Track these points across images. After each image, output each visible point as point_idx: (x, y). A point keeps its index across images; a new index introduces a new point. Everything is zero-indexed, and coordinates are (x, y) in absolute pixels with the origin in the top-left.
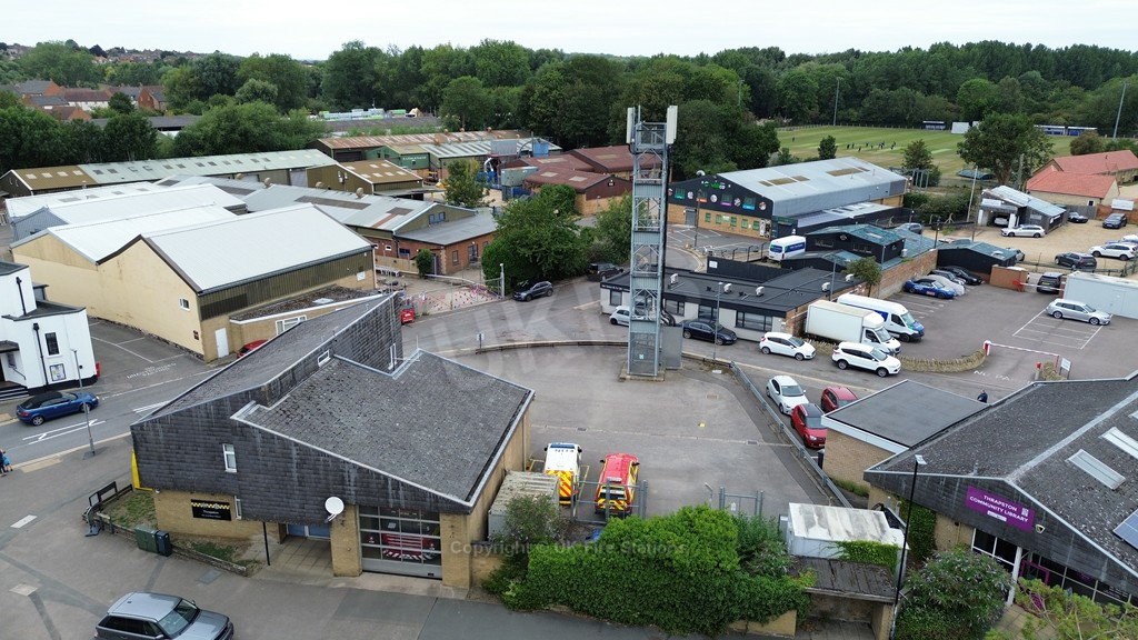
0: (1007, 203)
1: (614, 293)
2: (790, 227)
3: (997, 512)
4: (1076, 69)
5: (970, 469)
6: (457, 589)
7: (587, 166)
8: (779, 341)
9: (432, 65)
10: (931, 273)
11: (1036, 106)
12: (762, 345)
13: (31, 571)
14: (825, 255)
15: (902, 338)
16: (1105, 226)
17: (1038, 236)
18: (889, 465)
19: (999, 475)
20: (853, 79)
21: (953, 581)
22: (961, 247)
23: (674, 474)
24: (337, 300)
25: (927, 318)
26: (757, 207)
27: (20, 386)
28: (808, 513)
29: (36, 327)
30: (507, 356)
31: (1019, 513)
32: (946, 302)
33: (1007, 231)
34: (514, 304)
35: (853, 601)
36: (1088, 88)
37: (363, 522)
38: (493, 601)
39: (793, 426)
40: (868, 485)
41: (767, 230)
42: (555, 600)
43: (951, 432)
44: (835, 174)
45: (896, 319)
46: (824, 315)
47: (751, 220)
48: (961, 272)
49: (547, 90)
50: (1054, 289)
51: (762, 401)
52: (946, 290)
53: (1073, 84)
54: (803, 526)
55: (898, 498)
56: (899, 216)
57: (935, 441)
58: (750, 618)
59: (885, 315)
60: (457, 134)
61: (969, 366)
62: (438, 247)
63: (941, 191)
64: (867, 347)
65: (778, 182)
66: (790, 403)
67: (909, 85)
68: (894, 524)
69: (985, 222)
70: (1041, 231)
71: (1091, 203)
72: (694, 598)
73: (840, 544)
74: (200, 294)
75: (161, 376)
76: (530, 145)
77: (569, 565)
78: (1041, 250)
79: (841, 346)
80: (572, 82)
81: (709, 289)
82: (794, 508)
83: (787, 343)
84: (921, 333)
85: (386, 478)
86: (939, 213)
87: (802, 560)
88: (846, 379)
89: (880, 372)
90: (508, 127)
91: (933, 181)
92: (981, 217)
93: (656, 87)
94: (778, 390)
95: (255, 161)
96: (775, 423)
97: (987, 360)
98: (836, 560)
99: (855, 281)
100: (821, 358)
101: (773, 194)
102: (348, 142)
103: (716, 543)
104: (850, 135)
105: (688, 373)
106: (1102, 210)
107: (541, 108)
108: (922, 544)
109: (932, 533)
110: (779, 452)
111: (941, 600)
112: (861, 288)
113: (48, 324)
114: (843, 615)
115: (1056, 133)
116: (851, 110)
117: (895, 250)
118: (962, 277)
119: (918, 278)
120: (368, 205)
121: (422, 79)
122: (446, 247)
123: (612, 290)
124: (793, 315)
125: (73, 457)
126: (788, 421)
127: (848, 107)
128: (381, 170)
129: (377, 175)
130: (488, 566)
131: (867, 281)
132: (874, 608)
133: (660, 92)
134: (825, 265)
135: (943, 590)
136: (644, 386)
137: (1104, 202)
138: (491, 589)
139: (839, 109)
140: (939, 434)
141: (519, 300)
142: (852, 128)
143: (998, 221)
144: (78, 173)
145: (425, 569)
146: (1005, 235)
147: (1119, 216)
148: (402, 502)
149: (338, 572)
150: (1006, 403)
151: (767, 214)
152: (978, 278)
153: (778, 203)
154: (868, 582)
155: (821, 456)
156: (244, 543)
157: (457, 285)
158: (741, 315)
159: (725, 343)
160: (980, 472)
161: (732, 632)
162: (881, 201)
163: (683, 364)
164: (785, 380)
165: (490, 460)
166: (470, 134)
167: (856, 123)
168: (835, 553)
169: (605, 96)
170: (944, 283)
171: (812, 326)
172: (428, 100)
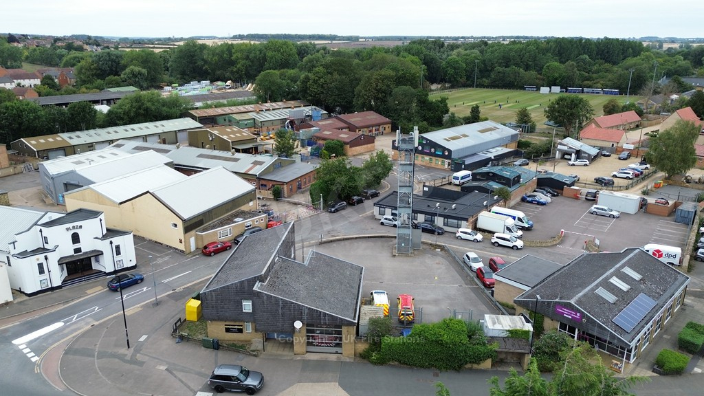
0: (570, 148)
1: (381, 209)
2: (461, 164)
3: (568, 315)
4: (608, 52)
5: (556, 297)
6: (349, 357)
7: (345, 125)
8: (466, 233)
9: (239, 55)
10: (535, 191)
11: (586, 77)
12: (457, 235)
13: (160, 360)
14: (483, 184)
15: (523, 229)
16: (620, 159)
17: (586, 165)
18: (524, 296)
19: (568, 300)
20: (484, 61)
21: (552, 343)
22: (549, 176)
23: (428, 302)
24: (245, 219)
25: (534, 216)
26: (443, 153)
27: (101, 272)
28: (492, 318)
29: (111, 243)
30: (335, 245)
31: (576, 315)
32: (542, 207)
33: (571, 163)
34: (328, 214)
35: (513, 353)
36: (614, 63)
37: (308, 331)
38: (365, 361)
39: (478, 277)
40: (515, 305)
41: (449, 165)
42: (393, 360)
43: (549, 279)
44: (482, 131)
45: (520, 220)
46: (486, 219)
47: (440, 159)
48: (549, 190)
49: (317, 78)
50: (593, 198)
51: (462, 265)
52: (542, 200)
53: (606, 62)
54: (492, 324)
55: (528, 310)
56: (516, 154)
57: (542, 284)
58: (473, 363)
59: (514, 218)
60: (266, 104)
61: (555, 243)
62: (283, 183)
63: (537, 136)
64: (507, 236)
65: (453, 139)
66: (476, 266)
67: (517, 65)
68: (528, 321)
69: (560, 157)
70: (588, 163)
71: (613, 145)
72: (451, 356)
73: (507, 331)
74: (184, 221)
75: (166, 263)
76: (310, 111)
77: (399, 344)
78: (587, 174)
79: (496, 235)
80: (331, 73)
81: (428, 206)
82: (487, 316)
83: (470, 234)
84: (532, 226)
85: (320, 312)
86: (536, 152)
87: (492, 338)
88: (499, 251)
89: (514, 248)
90: (293, 99)
91: (532, 130)
92: (558, 155)
93: (380, 79)
94: (469, 259)
95: (156, 127)
96: (469, 276)
97: (563, 239)
98: (506, 337)
99: (499, 199)
100: (485, 241)
101: (452, 146)
102: (205, 112)
103: (459, 333)
104: (484, 95)
105: (424, 252)
106: (618, 149)
107: (314, 89)
108: (539, 330)
109: (542, 324)
110: (473, 289)
111: (547, 350)
112: (502, 203)
113: (117, 240)
114: (509, 359)
115: (597, 93)
116: (484, 79)
117: (517, 180)
118: (549, 192)
119: (529, 194)
120: (239, 159)
121: (232, 63)
122: (287, 183)
123: (380, 207)
124: (471, 220)
125: (146, 306)
126: (475, 274)
127: (482, 78)
128: (234, 133)
129: (232, 136)
130: (362, 347)
131: (504, 198)
132: (522, 355)
133: (383, 81)
134: (483, 190)
135: (548, 347)
136: (405, 259)
137: (619, 145)
138: (364, 356)
139: (478, 78)
140: (543, 281)
141: (331, 212)
142: (485, 90)
143: (566, 157)
144: (59, 139)
145: (334, 350)
146: (570, 165)
147: (627, 153)
148: (327, 322)
149: (296, 353)
150: (571, 265)
151: (449, 157)
152: (557, 193)
153: (455, 151)
154: (519, 345)
155: (493, 292)
156: (249, 342)
157: (295, 204)
158: (446, 220)
159: (439, 234)
160: (561, 298)
161: (466, 368)
162: (506, 146)
163: (422, 247)
164: (472, 255)
165: (357, 302)
166: (274, 104)
167: (487, 87)
168: (505, 334)
169: (351, 81)
170: (542, 197)
171: (480, 225)
172: (236, 76)
